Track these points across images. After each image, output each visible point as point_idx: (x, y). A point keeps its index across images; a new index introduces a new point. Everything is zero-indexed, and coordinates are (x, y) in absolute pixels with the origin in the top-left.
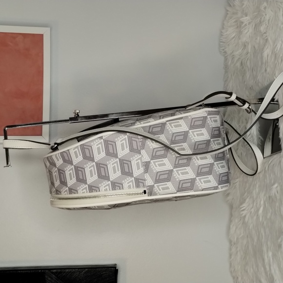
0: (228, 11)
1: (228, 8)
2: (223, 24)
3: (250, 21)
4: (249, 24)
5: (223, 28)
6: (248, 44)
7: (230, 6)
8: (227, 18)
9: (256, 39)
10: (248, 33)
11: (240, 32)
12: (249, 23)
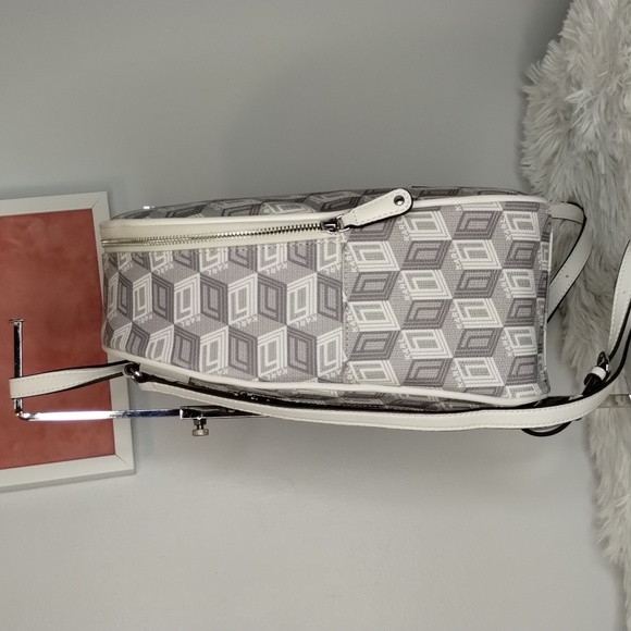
0: (526, 95)
1: (527, 89)
2: (521, 128)
3: (591, 98)
4: (588, 107)
5: (523, 138)
6: (597, 156)
7: (530, 83)
8: (528, 113)
9: (615, 136)
10: (591, 128)
11: (571, 132)
12: (590, 104)
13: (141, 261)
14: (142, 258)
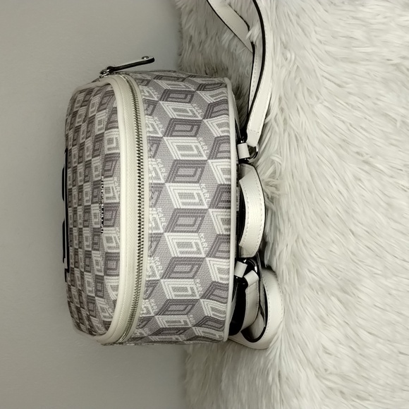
13: (145, 323)
14: (142, 322)
